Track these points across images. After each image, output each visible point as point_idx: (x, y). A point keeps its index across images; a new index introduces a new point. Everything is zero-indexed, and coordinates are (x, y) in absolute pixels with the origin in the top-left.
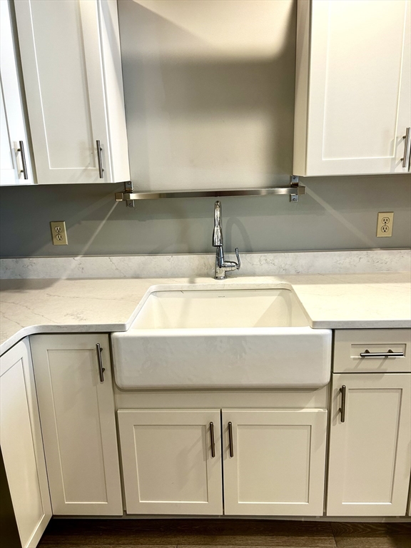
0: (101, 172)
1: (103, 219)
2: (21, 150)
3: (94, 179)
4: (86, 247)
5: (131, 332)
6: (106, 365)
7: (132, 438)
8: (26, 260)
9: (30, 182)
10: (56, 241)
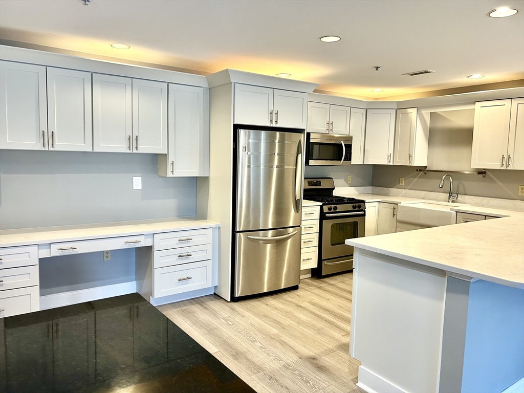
0: (410, 162)
2: (390, 156)
3: (407, 164)
4: (409, 187)
5: (402, 204)
6: (395, 213)
8: (390, 189)
9: (391, 164)
10: (401, 184)
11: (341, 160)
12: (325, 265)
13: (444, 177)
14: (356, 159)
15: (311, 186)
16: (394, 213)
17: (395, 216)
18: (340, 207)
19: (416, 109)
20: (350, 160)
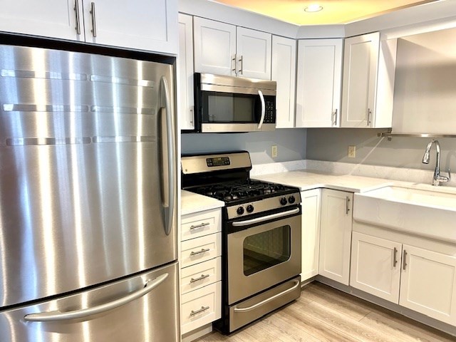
0: (369, 122)
1: (374, 146)
2: (336, 113)
3: (364, 126)
4: (363, 160)
5: (362, 194)
6: (350, 208)
7: (357, 247)
8: (334, 163)
9: (338, 126)
10: (350, 156)
11: (259, 122)
12: (236, 313)
13: (429, 146)
14: (284, 120)
15: (213, 166)
16: (347, 207)
17: (350, 212)
18: (259, 206)
19: (378, 33)
20: (274, 121)
